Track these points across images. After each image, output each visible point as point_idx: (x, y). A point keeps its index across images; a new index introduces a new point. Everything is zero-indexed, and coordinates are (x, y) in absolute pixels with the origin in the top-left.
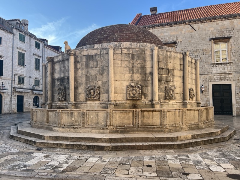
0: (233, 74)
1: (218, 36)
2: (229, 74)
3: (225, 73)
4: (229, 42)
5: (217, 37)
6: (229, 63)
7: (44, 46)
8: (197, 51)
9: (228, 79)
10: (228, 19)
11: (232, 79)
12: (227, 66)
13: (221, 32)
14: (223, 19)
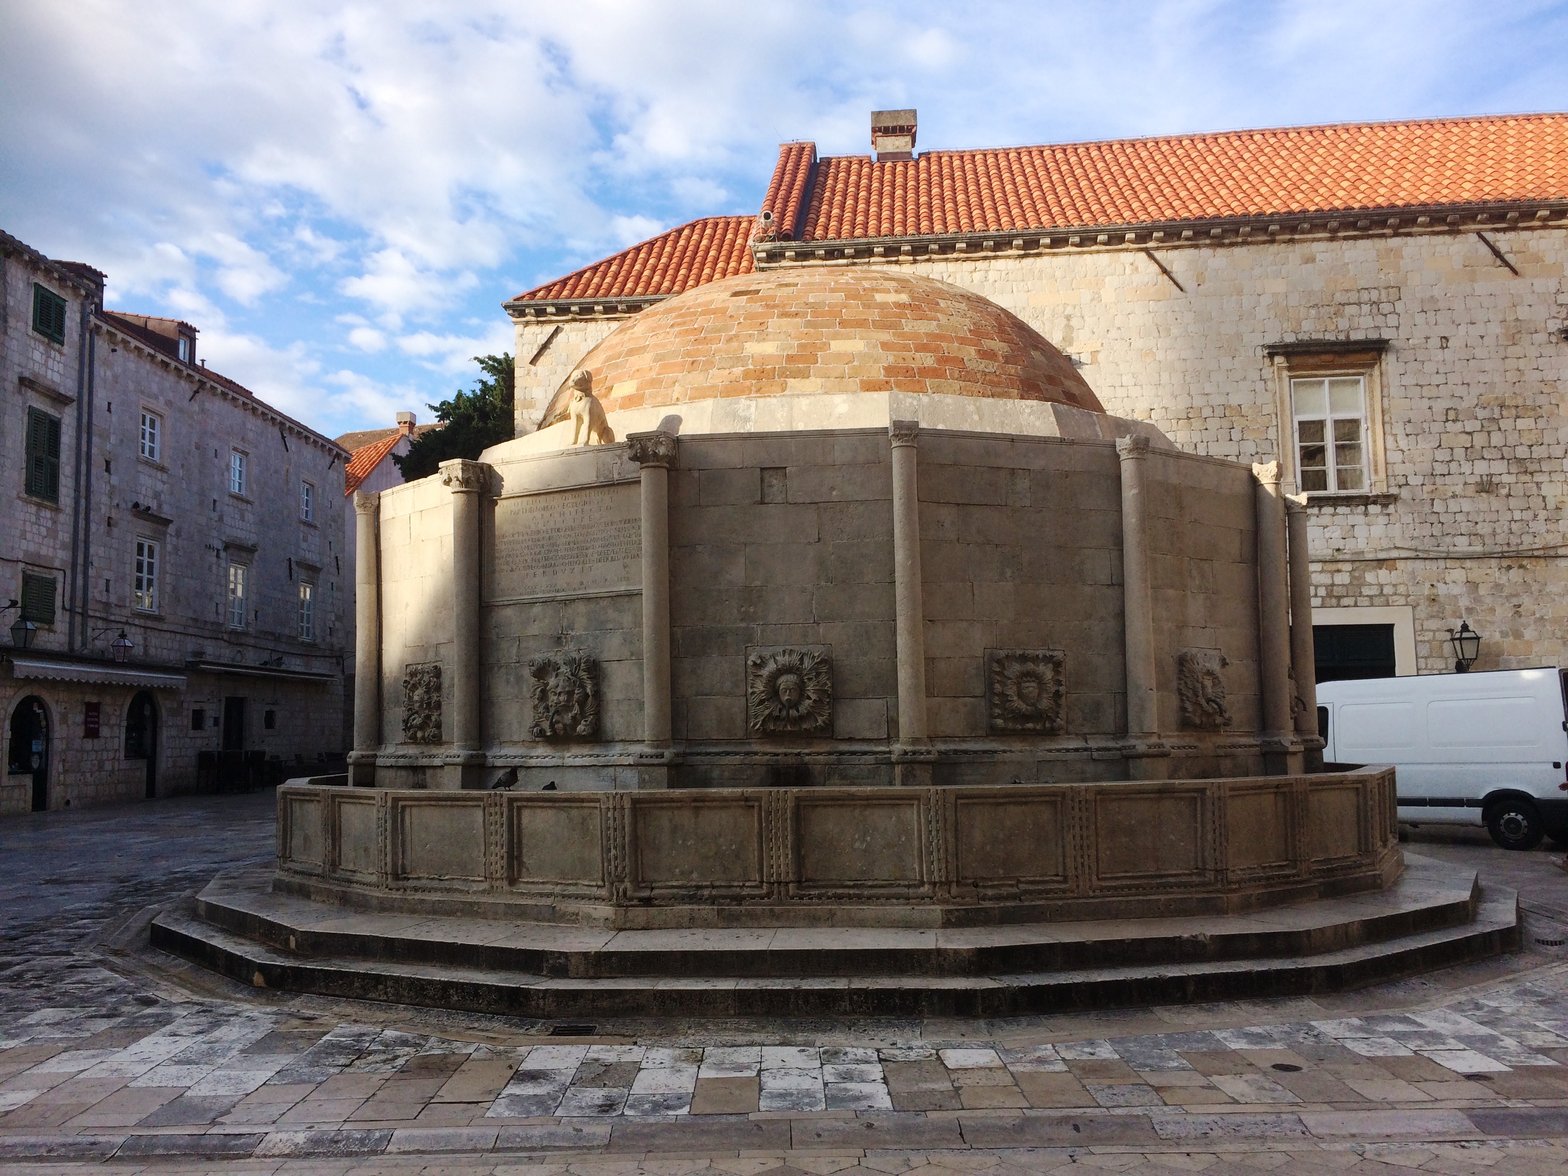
0: (1400, 564)
1: (1310, 329)
2: (1380, 563)
3: (1359, 561)
4: (1376, 372)
5: (1306, 337)
6: (1377, 496)
7: (92, 324)
8: (1189, 418)
9: (1376, 596)
10: (1371, 232)
11: (1395, 594)
12: (1366, 514)
13: (1332, 310)
14: (1341, 234)
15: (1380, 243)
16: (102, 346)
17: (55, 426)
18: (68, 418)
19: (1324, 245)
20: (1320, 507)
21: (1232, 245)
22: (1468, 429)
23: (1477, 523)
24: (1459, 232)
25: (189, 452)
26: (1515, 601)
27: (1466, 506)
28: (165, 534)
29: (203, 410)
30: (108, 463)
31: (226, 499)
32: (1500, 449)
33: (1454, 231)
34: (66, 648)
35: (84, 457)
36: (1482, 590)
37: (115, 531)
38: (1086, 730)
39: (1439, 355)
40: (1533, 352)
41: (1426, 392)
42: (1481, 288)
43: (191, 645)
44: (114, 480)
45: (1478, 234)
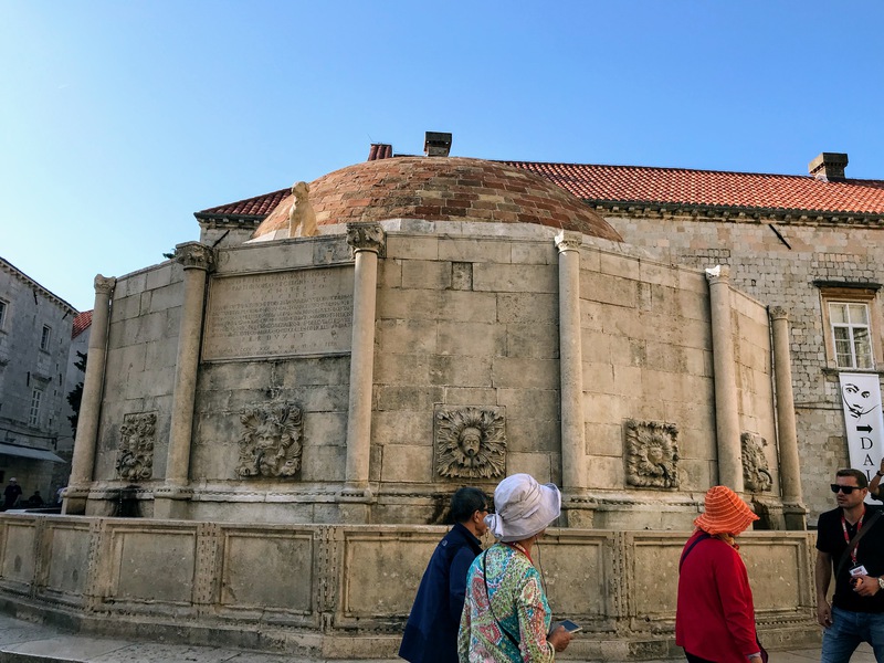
10: (714, 218)
14: (699, 218)
15: (719, 225)
19: (689, 223)
21: (640, 217)
24: (760, 223)
33: (758, 223)
38: (691, 489)
39: (750, 289)
40: (800, 292)
42: (772, 254)
45: (770, 225)
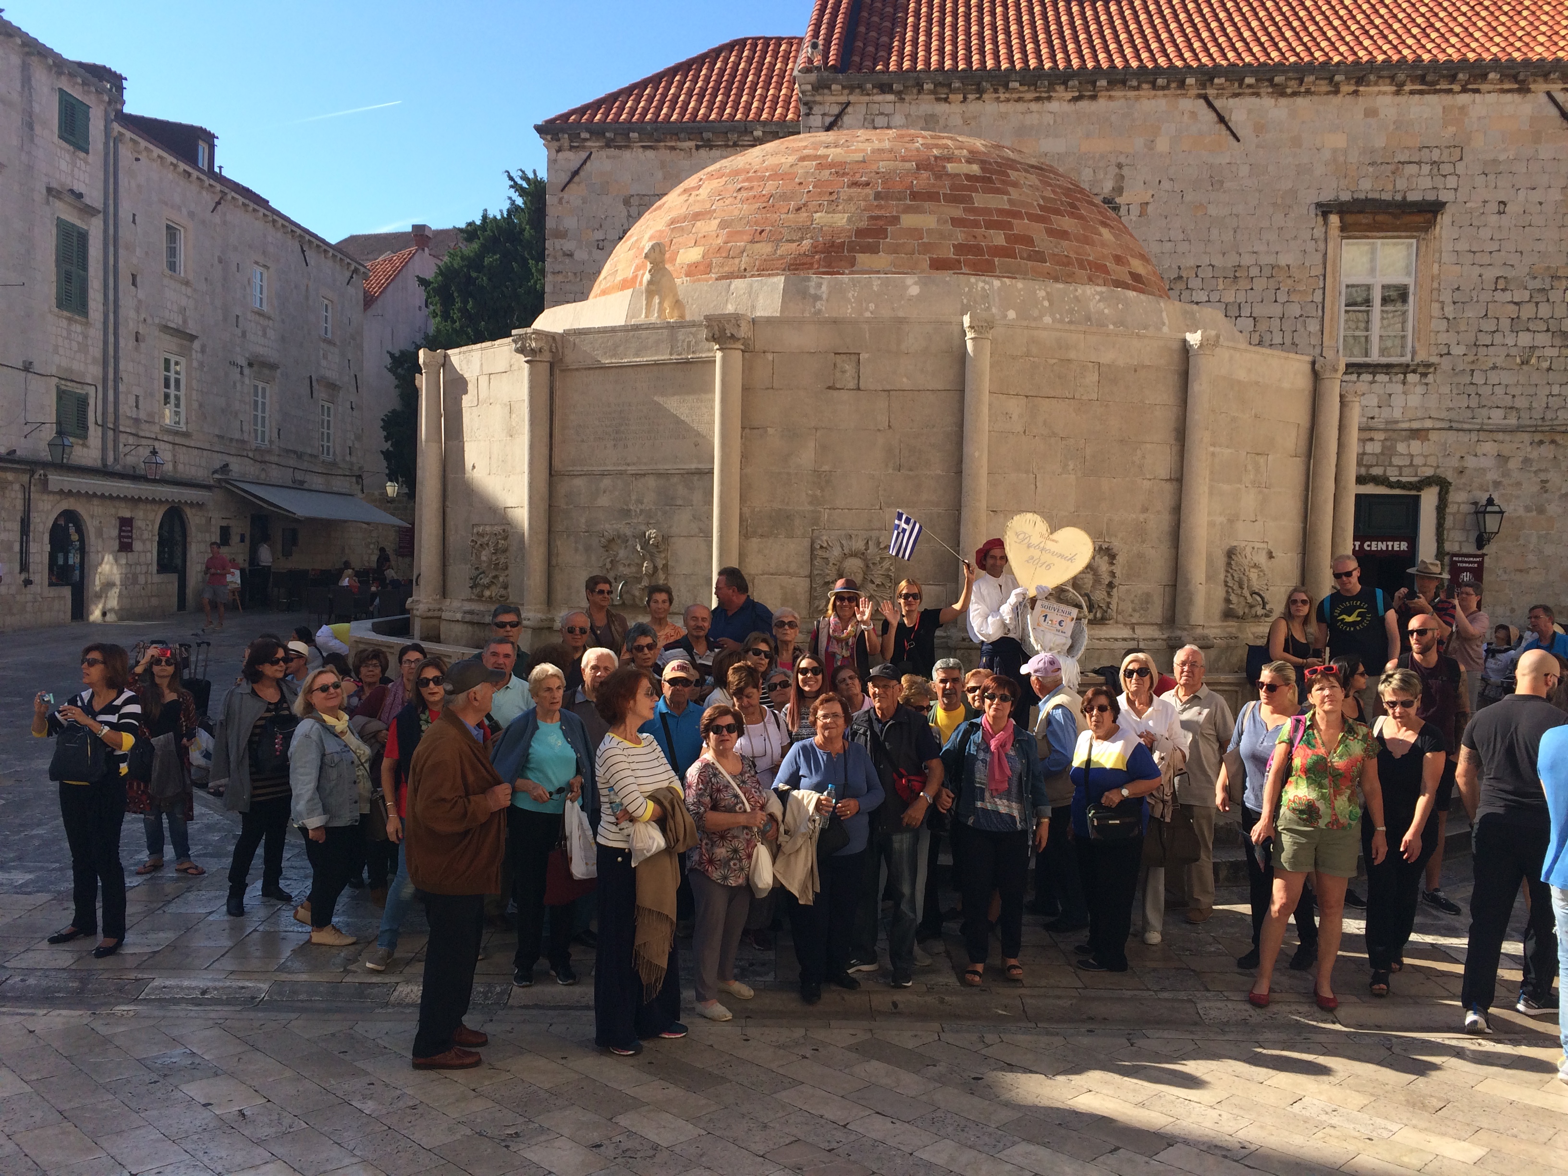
0: (1433, 435)
1: (1367, 188)
2: (1414, 433)
3: (1392, 430)
4: (1430, 236)
5: (1362, 196)
6: (1418, 365)
7: (115, 134)
8: (1236, 277)
9: (1405, 466)
10: (1438, 87)
11: (1425, 465)
12: (1404, 383)
13: (1390, 168)
14: (1407, 88)
15: (1447, 99)
16: (125, 153)
17: (83, 237)
18: (95, 229)
19: (1388, 100)
20: (1359, 374)
21: (1295, 94)
22: (1515, 300)
23: (1514, 396)
24: (1529, 91)
25: (212, 265)
26: (1543, 476)
27: (1506, 378)
28: (190, 349)
29: (225, 223)
30: (134, 277)
31: (250, 316)
32: (1546, 321)
33: (1524, 89)
34: (99, 464)
35: (111, 271)
36: (1513, 464)
37: (142, 345)
38: (1134, 621)
39: (1494, 219)
41: (1478, 258)
42: (1546, 151)
43: (217, 461)
44: (141, 295)
45: (1549, 94)
